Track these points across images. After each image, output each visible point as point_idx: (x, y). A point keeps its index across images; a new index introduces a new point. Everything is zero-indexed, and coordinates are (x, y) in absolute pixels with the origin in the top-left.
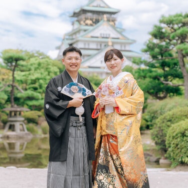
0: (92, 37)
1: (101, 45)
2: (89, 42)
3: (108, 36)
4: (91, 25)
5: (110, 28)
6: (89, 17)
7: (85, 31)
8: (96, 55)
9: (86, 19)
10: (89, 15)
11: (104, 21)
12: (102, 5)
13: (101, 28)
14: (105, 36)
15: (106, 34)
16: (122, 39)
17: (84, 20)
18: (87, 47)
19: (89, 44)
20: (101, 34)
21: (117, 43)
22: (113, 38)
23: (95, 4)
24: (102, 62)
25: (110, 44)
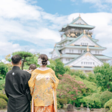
0: (75, 45)
1: (81, 51)
2: (73, 49)
3: (86, 45)
4: (75, 37)
5: (88, 39)
6: (73, 32)
7: (70, 41)
8: (78, 58)
9: (71, 33)
10: (73, 30)
11: (84, 34)
12: (82, 23)
13: (81, 39)
14: (84, 45)
15: (85, 44)
16: (96, 47)
17: (70, 33)
18: (71, 52)
19: (73, 50)
20: (81, 43)
21: (93, 50)
22: (90, 46)
23: (77, 22)
24: (82, 63)
25: (88, 50)
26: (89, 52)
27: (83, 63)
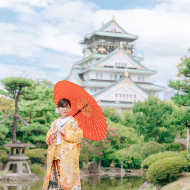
0: (106, 67)
1: (115, 76)
2: (102, 72)
3: (124, 66)
4: (105, 53)
5: (127, 57)
6: (103, 44)
7: (98, 59)
8: (110, 87)
9: (99, 46)
10: (102, 41)
11: (120, 48)
12: (118, 30)
13: (116, 56)
14: (121, 66)
15: (122, 64)
16: (140, 70)
17: (97, 47)
18: (99, 78)
19: (101, 75)
20: (116, 63)
21: (134, 74)
22: (130, 68)
23: (109, 29)
24: (116, 95)
25: (126, 75)
26: (128, 79)
27: (118, 96)
